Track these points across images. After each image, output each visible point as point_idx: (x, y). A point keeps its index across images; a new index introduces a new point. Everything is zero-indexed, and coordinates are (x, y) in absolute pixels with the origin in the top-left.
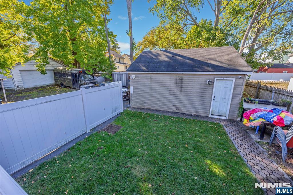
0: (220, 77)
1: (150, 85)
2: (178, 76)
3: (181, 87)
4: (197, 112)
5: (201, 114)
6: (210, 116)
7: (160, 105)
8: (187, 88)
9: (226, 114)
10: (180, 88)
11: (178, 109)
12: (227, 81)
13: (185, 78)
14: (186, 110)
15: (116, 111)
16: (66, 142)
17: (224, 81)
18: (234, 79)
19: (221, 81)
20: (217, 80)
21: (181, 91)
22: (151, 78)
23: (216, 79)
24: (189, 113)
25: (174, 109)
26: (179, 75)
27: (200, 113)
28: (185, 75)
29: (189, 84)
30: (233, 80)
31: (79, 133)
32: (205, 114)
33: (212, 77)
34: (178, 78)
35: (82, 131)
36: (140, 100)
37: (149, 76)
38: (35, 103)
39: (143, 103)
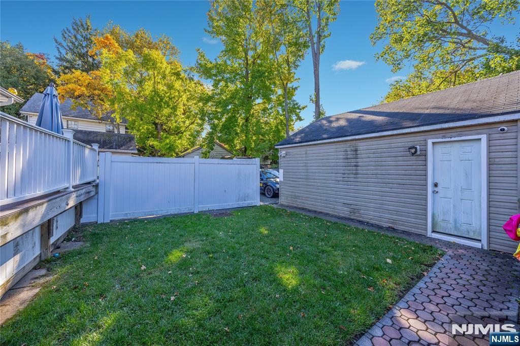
0: (441, 135)
1: (305, 166)
2: (348, 144)
3: (356, 166)
4: (394, 221)
5: (404, 227)
6: (430, 234)
7: (321, 202)
8: (368, 167)
9: (480, 234)
10: (354, 167)
11: (354, 211)
12: (464, 144)
13: (362, 146)
14: (371, 215)
15: (245, 200)
16: (168, 212)
17: (457, 145)
18: (484, 138)
19: (449, 145)
20: (434, 143)
21: (356, 174)
22: (306, 154)
23: (430, 142)
24: (377, 223)
25: (344, 212)
26: (351, 142)
27: (403, 225)
28: (362, 141)
29: (370, 159)
30: (480, 139)
31: (184, 210)
32: (414, 227)
33: (420, 138)
34: (349, 149)
35: (188, 208)
36: (292, 192)
37: (303, 150)
38: (147, 161)
39: (296, 197)
